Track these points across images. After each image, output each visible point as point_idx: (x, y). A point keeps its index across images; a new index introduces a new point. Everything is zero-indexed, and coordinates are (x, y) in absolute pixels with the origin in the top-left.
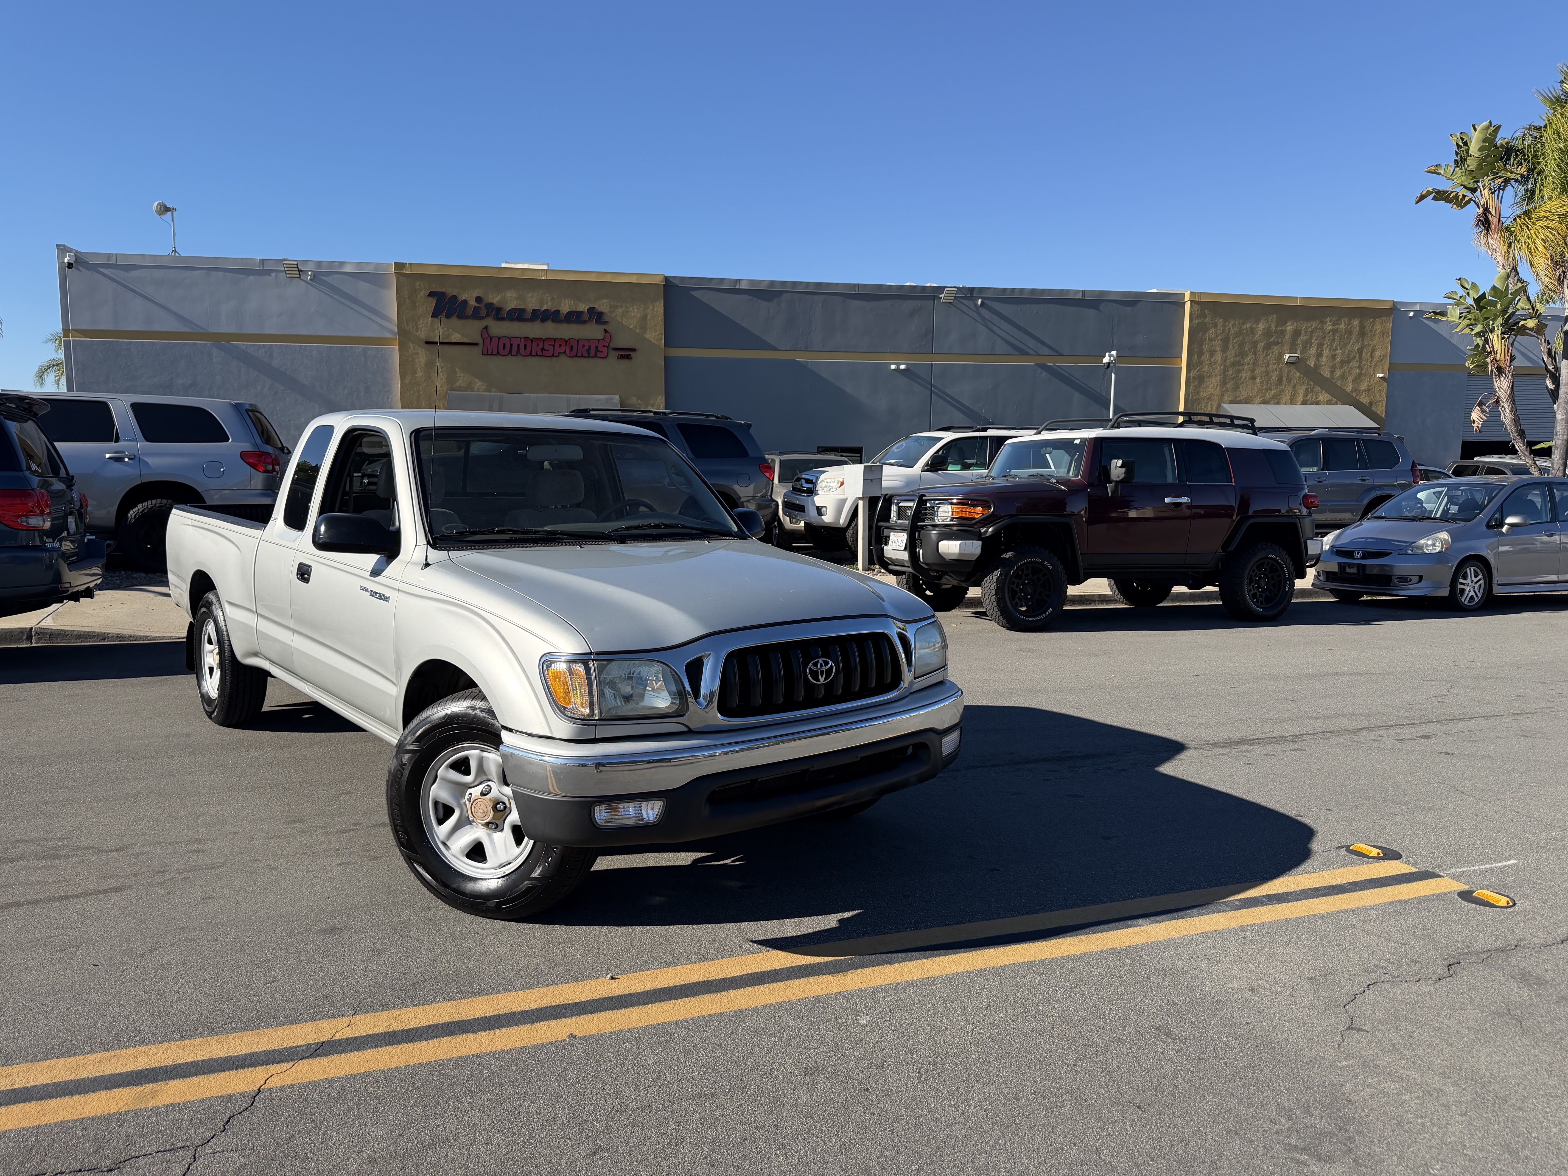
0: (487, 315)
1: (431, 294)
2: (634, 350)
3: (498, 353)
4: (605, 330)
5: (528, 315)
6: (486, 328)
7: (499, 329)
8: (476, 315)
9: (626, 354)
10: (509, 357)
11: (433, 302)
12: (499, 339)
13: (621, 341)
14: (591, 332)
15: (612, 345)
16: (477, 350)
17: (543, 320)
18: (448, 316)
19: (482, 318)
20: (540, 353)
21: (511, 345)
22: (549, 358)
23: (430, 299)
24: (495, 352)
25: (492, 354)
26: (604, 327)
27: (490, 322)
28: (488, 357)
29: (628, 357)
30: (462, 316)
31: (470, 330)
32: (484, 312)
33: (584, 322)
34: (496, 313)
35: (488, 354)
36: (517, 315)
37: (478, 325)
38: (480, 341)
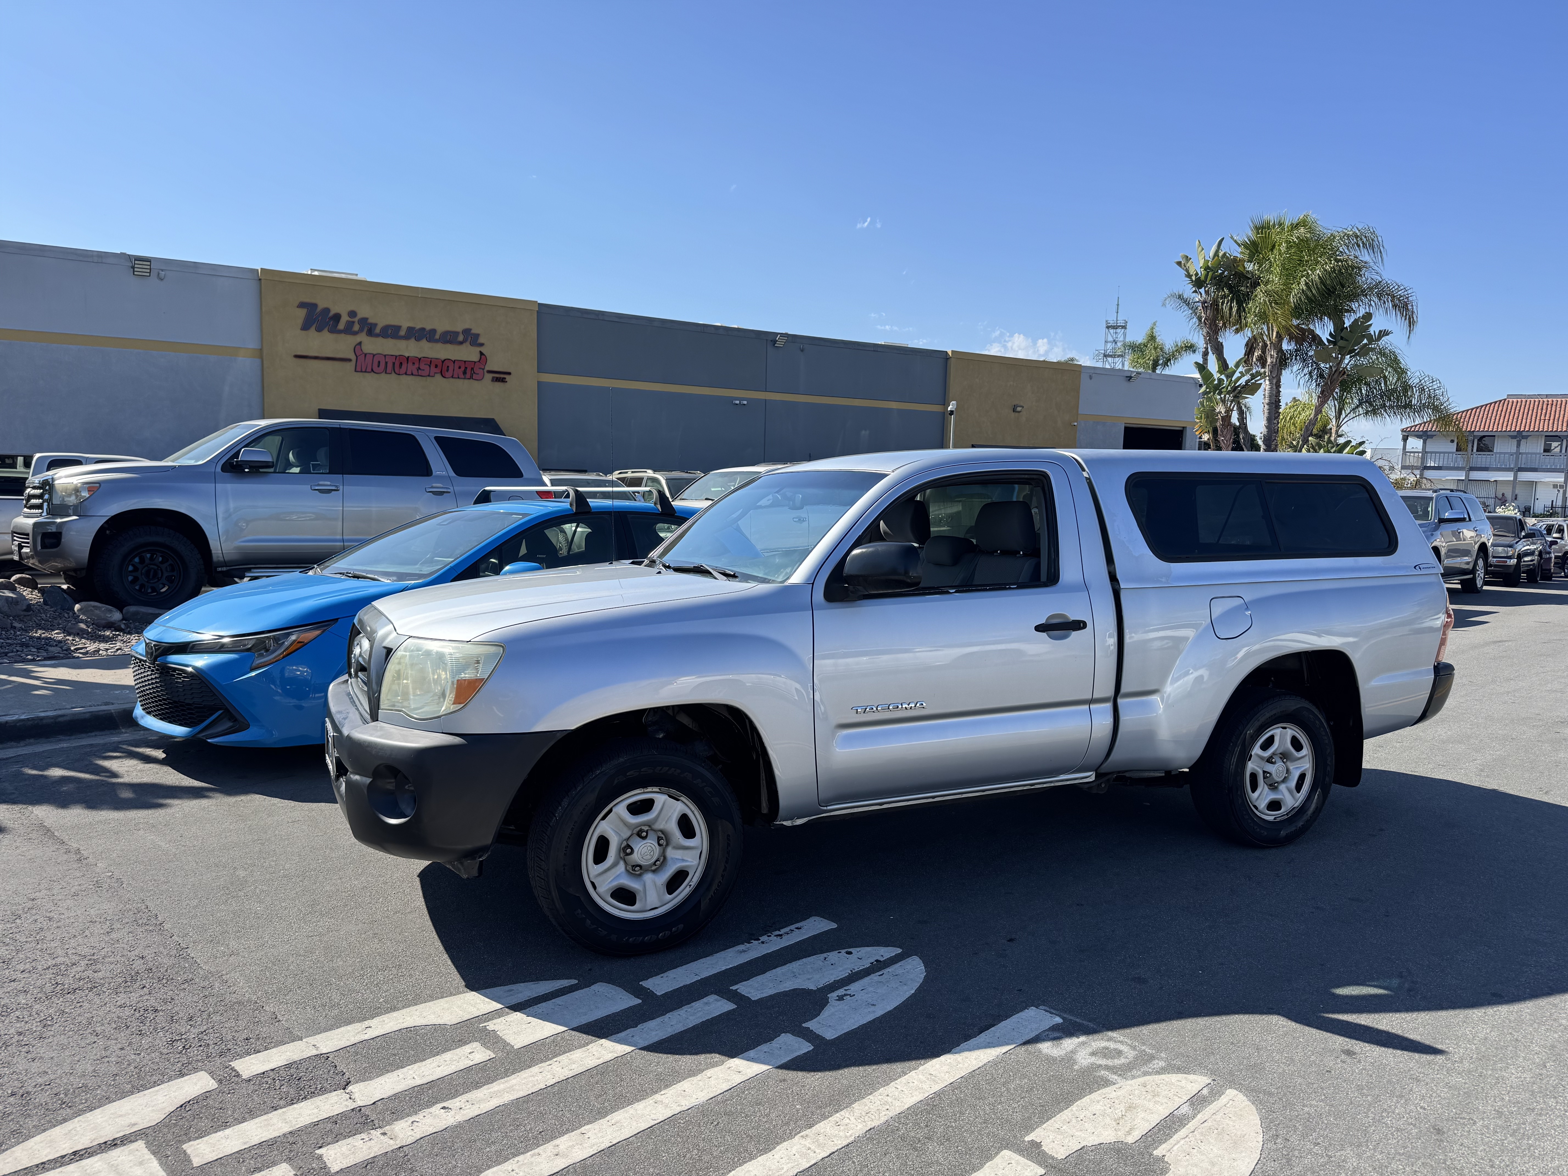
0: (361, 330)
1: (302, 305)
2: (509, 374)
3: (372, 370)
4: (481, 352)
5: (402, 333)
6: (360, 343)
7: (373, 346)
8: (348, 330)
9: (500, 377)
10: (383, 375)
11: (302, 313)
12: (374, 355)
13: (493, 364)
14: (468, 353)
15: (487, 368)
16: (350, 366)
17: (418, 339)
18: (319, 330)
19: (355, 333)
20: (415, 372)
21: (386, 363)
22: (425, 378)
23: (300, 310)
24: (369, 369)
25: (365, 372)
26: (478, 349)
27: (362, 337)
28: (361, 374)
29: (503, 380)
30: (334, 330)
31: (343, 345)
32: (356, 327)
33: (461, 343)
34: (370, 329)
35: (361, 372)
36: (391, 332)
37: (352, 340)
38: (353, 357)
